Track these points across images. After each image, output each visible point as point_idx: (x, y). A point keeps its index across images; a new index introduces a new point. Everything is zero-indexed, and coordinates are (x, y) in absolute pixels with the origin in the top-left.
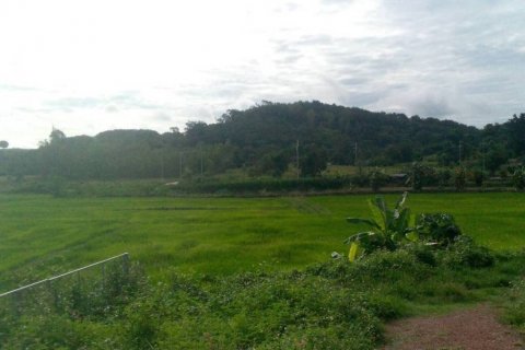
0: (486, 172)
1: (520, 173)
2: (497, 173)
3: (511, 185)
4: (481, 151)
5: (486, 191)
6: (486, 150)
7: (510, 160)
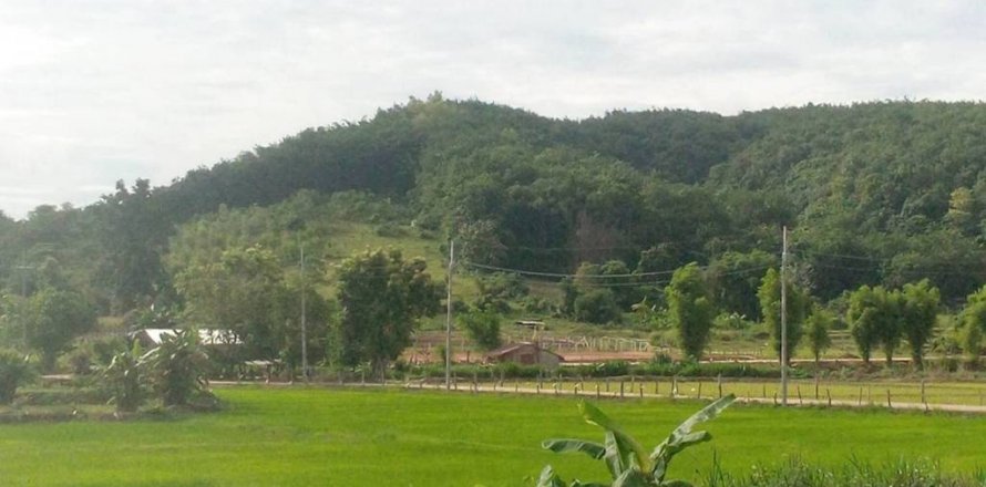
0: (31, 358)
1: (128, 362)
2: (63, 360)
3: (100, 399)
4: (17, 290)
5: (27, 419)
6: (31, 289)
7: (102, 320)
